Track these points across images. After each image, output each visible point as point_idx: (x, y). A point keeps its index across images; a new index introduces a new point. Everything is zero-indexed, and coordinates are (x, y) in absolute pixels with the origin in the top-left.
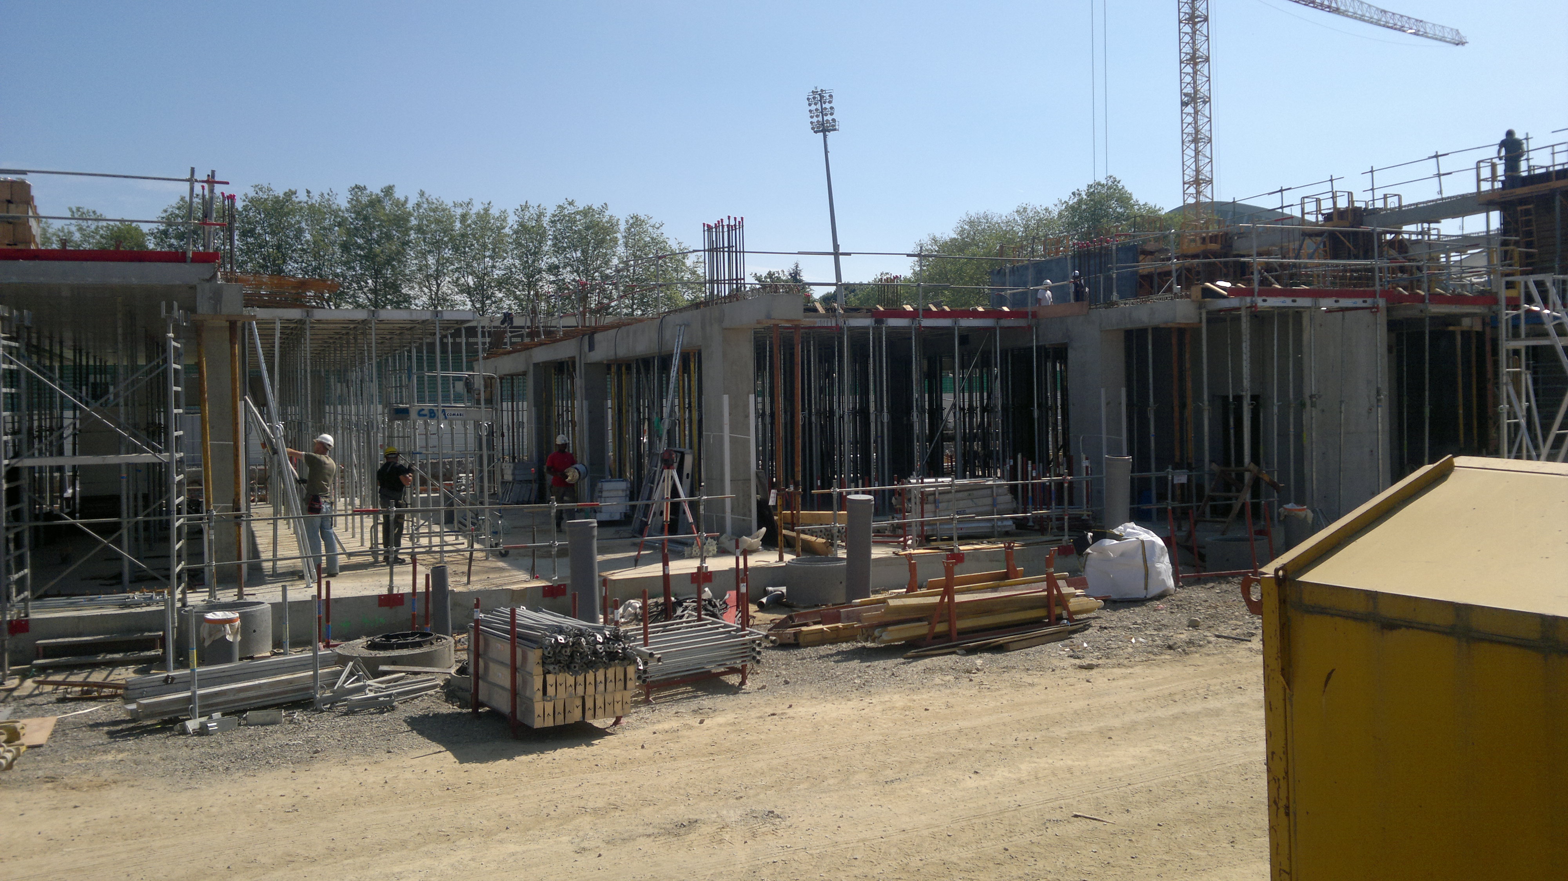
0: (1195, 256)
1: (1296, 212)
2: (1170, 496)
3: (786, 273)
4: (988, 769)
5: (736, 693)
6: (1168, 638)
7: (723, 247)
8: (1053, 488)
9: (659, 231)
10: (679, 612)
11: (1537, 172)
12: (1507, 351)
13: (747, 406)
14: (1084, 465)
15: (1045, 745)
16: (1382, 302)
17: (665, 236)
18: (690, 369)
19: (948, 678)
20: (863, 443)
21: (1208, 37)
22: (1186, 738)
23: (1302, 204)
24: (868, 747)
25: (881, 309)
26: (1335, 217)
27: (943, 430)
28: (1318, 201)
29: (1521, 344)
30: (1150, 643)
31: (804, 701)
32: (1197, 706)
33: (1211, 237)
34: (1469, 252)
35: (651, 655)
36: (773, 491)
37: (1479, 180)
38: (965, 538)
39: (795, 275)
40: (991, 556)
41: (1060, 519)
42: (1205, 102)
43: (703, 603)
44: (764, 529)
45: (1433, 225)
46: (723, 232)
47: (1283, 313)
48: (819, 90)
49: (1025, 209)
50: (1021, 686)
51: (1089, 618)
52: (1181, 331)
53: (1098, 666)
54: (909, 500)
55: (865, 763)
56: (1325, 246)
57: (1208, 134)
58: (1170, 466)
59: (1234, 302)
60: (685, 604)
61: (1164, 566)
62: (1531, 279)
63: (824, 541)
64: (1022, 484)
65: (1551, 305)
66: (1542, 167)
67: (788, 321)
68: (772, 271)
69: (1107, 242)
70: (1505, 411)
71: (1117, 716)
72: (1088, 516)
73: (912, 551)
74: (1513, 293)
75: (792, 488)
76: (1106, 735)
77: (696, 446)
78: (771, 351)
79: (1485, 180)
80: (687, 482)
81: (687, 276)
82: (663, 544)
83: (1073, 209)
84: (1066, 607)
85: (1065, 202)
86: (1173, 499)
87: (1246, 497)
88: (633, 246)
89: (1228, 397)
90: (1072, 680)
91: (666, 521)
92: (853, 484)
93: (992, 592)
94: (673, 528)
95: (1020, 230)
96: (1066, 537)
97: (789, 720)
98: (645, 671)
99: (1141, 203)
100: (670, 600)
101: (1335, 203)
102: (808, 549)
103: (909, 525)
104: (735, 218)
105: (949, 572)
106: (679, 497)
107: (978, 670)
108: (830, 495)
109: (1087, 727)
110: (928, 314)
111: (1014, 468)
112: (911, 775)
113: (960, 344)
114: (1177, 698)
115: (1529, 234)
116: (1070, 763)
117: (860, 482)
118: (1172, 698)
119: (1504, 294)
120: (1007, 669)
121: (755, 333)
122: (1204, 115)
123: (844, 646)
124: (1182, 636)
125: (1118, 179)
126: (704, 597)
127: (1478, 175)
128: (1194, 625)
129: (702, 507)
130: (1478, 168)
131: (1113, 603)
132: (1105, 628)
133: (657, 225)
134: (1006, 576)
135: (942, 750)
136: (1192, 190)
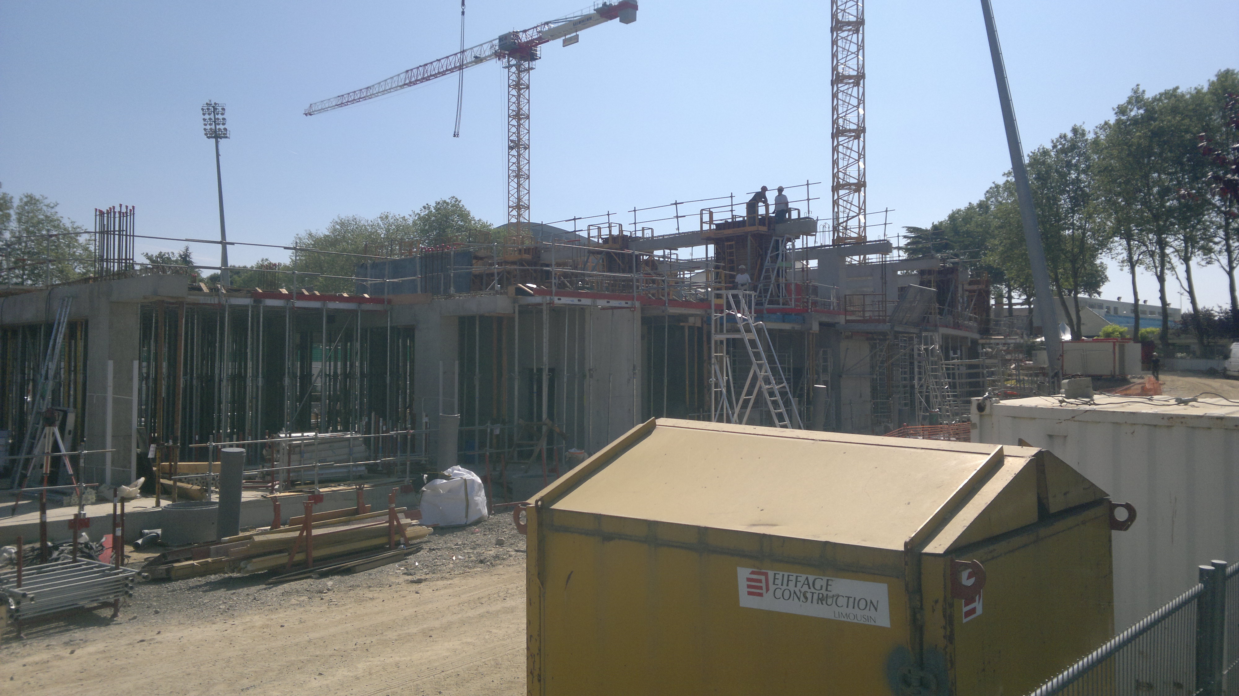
0: (513, 263)
1: (584, 234)
2: (488, 444)
3: (177, 255)
4: (331, 670)
5: (108, 624)
6: (480, 554)
7: (114, 231)
8: (399, 440)
9: (53, 211)
10: (55, 554)
11: (737, 219)
12: (716, 342)
13: (131, 370)
14: (424, 421)
15: (379, 646)
16: (637, 304)
17: (59, 215)
18: (76, 336)
19: (302, 598)
20: (238, 403)
21: (529, 100)
22: (488, 631)
23: (589, 230)
24: (228, 661)
25: (260, 291)
26: (610, 242)
27: (311, 392)
28: (599, 228)
29: (723, 337)
30: (467, 559)
31: (173, 627)
32: (499, 606)
33: (525, 250)
34: (696, 271)
35: (24, 595)
36: (152, 445)
37: (702, 222)
38: (325, 482)
39: (185, 258)
40: (344, 496)
41: (404, 464)
42: (525, 148)
43: (80, 546)
44: (142, 479)
45: (673, 251)
46: (114, 218)
47: (572, 308)
48: (213, 103)
49: (387, 217)
50: (363, 601)
51: (421, 542)
52: (500, 319)
53: (425, 580)
54: (278, 451)
55: (224, 675)
56: (603, 261)
57: (527, 172)
58: (489, 422)
59: (538, 299)
60: (61, 548)
61: (481, 499)
62: (730, 293)
63: (199, 488)
64: (375, 437)
65: (742, 311)
66: (741, 217)
67: (172, 297)
68: (163, 252)
69: (448, 248)
70: (713, 382)
71: (438, 619)
72: (426, 461)
73: (278, 494)
74: (719, 301)
75: (171, 443)
76: (428, 634)
77: (79, 405)
78: (156, 323)
79: (705, 223)
80: (69, 438)
81: (79, 252)
82: (41, 494)
83: (425, 220)
84: (403, 535)
85: (418, 214)
86: (491, 447)
87: (543, 444)
88: (27, 222)
89: (533, 369)
90: (404, 593)
91: (46, 473)
92: (228, 439)
93: (343, 525)
94: (53, 479)
95: (382, 233)
96: (408, 479)
97: (157, 645)
98: (17, 610)
99: (477, 219)
100: (47, 544)
101: (610, 231)
102: (184, 495)
103: (277, 472)
104: (127, 207)
105: (308, 510)
106: (60, 451)
107: (328, 590)
108: (207, 448)
109: (413, 630)
110: (301, 296)
111: (369, 424)
112: (264, 681)
113: (328, 322)
114: (483, 601)
115: (732, 261)
116: (397, 659)
117: (235, 437)
118: (480, 601)
119: (714, 301)
120: (353, 588)
121: (142, 306)
122: (525, 158)
123: (213, 578)
124: (490, 552)
125: (459, 199)
126: (81, 540)
127: (701, 219)
128: (500, 543)
129: (82, 461)
130: (701, 214)
131: (441, 530)
132: (434, 550)
133: (52, 205)
134: (356, 512)
135: (293, 658)
136: (515, 213)
